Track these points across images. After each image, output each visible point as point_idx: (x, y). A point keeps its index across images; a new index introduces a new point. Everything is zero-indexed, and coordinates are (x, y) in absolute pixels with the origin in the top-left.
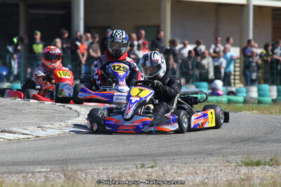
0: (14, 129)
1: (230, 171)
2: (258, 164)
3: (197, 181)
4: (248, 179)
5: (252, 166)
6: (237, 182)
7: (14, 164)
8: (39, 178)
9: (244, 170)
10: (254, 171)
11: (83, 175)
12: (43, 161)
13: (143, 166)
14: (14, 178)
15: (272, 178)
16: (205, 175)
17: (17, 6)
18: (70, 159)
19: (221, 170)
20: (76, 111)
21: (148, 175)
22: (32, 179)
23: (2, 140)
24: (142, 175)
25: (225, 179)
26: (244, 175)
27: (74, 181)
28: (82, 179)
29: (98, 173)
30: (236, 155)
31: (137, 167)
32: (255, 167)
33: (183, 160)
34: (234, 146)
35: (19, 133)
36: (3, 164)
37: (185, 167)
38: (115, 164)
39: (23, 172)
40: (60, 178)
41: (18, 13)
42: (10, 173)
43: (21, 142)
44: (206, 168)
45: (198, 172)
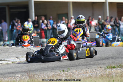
0: (6, 59)
1: (102, 71)
2: (114, 67)
3: (88, 76)
4: (110, 74)
5: (111, 68)
6: (105, 75)
7: (6, 73)
8: (18, 79)
9: (108, 70)
10: (113, 70)
11: (37, 76)
12: (19, 72)
13: (63, 71)
14: (7, 79)
15: (121, 72)
16: (91, 73)
17: (5, 8)
18: (31, 71)
19: (98, 71)
20: (33, 50)
21: (66, 75)
22: (14, 79)
23: (1, 64)
24: (63, 75)
25: (100, 75)
26: (108, 72)
27: (33, 79)
28: (37, 78)
29: (44, 75)
30: (104, 65)
31: (61, 72)
32: (113, 69)
33: (81, 68)
34: (103, 61)
35: (8, 61)
36: (1, 74)
37: (82, 71)
38: (51, 71)
39: (11, 77)
40: (27, 78)
41: (5, 12)
42: (5, 77)
43: (9, 64)
44: (91, 70)
45: (88, 72)
